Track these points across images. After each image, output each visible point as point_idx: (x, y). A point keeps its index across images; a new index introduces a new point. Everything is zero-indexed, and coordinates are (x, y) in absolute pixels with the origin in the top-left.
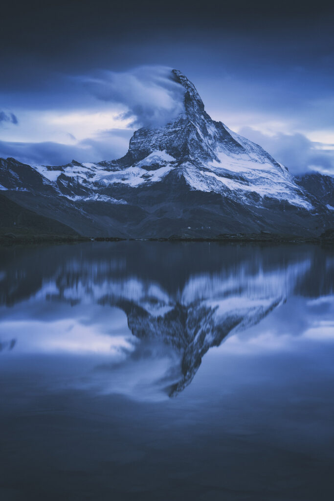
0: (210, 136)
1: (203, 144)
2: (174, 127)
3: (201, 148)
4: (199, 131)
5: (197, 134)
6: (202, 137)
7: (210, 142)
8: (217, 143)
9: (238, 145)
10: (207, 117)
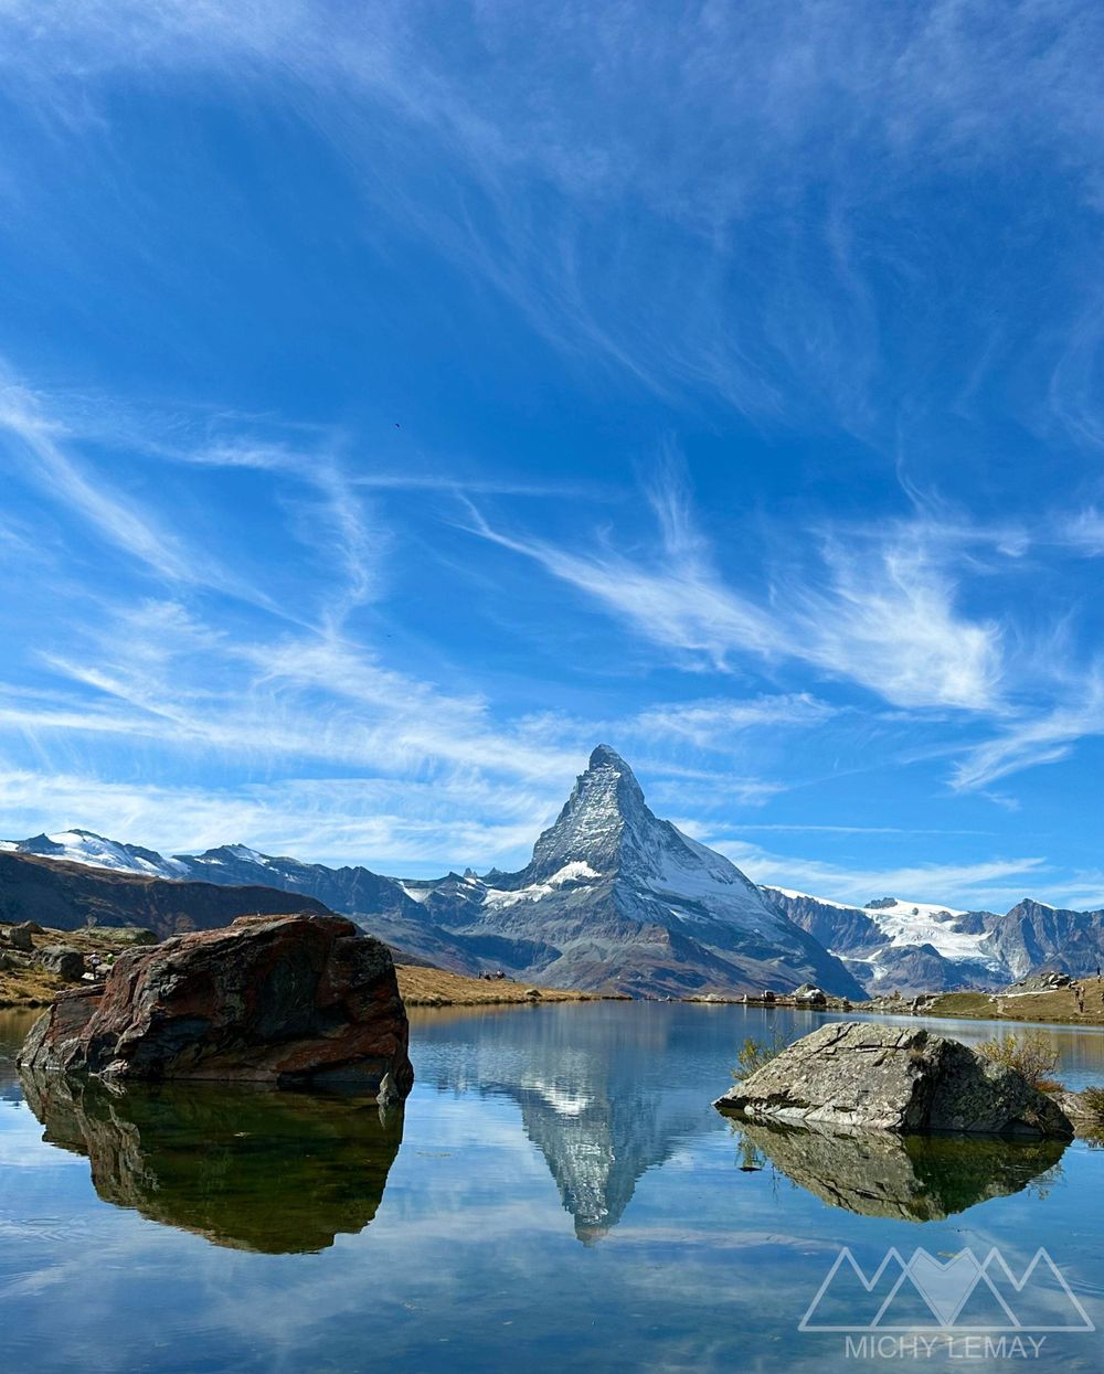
0: (652, 840)
1: (641, 854)
2: (600, 827)
3: (639, 858)
4: (635, 833)
5: (633, 838)
6: (641, 843)
7: (652, 850)
8: (662, 852)
9: (695, 856)
10: (648, 813)
